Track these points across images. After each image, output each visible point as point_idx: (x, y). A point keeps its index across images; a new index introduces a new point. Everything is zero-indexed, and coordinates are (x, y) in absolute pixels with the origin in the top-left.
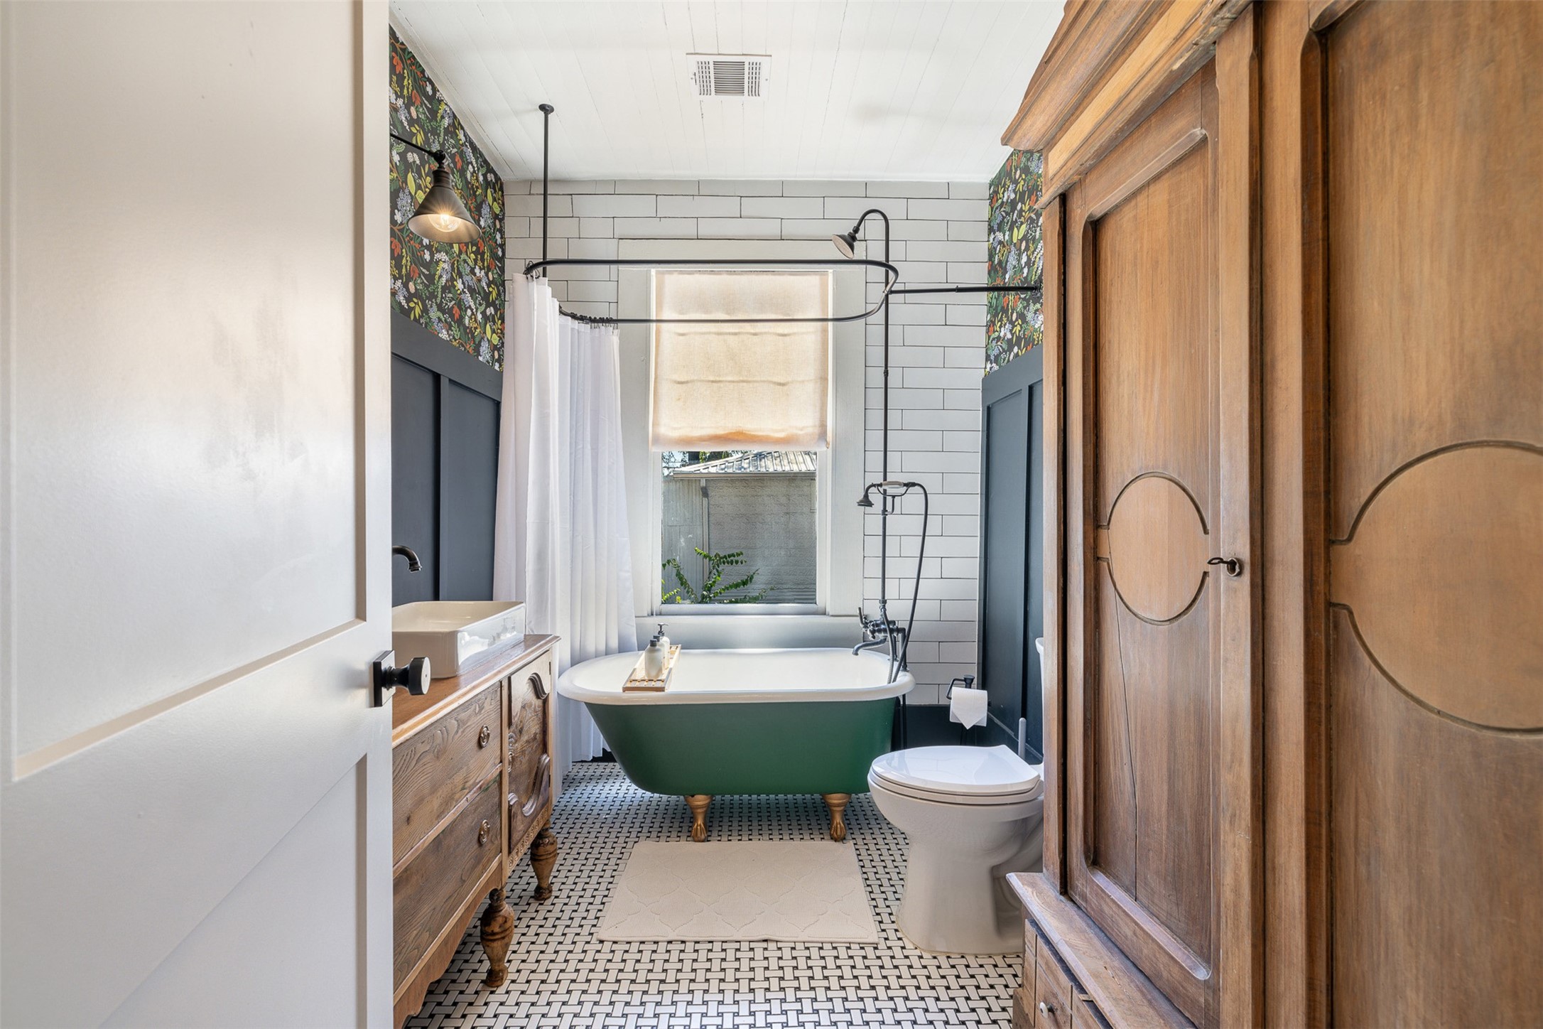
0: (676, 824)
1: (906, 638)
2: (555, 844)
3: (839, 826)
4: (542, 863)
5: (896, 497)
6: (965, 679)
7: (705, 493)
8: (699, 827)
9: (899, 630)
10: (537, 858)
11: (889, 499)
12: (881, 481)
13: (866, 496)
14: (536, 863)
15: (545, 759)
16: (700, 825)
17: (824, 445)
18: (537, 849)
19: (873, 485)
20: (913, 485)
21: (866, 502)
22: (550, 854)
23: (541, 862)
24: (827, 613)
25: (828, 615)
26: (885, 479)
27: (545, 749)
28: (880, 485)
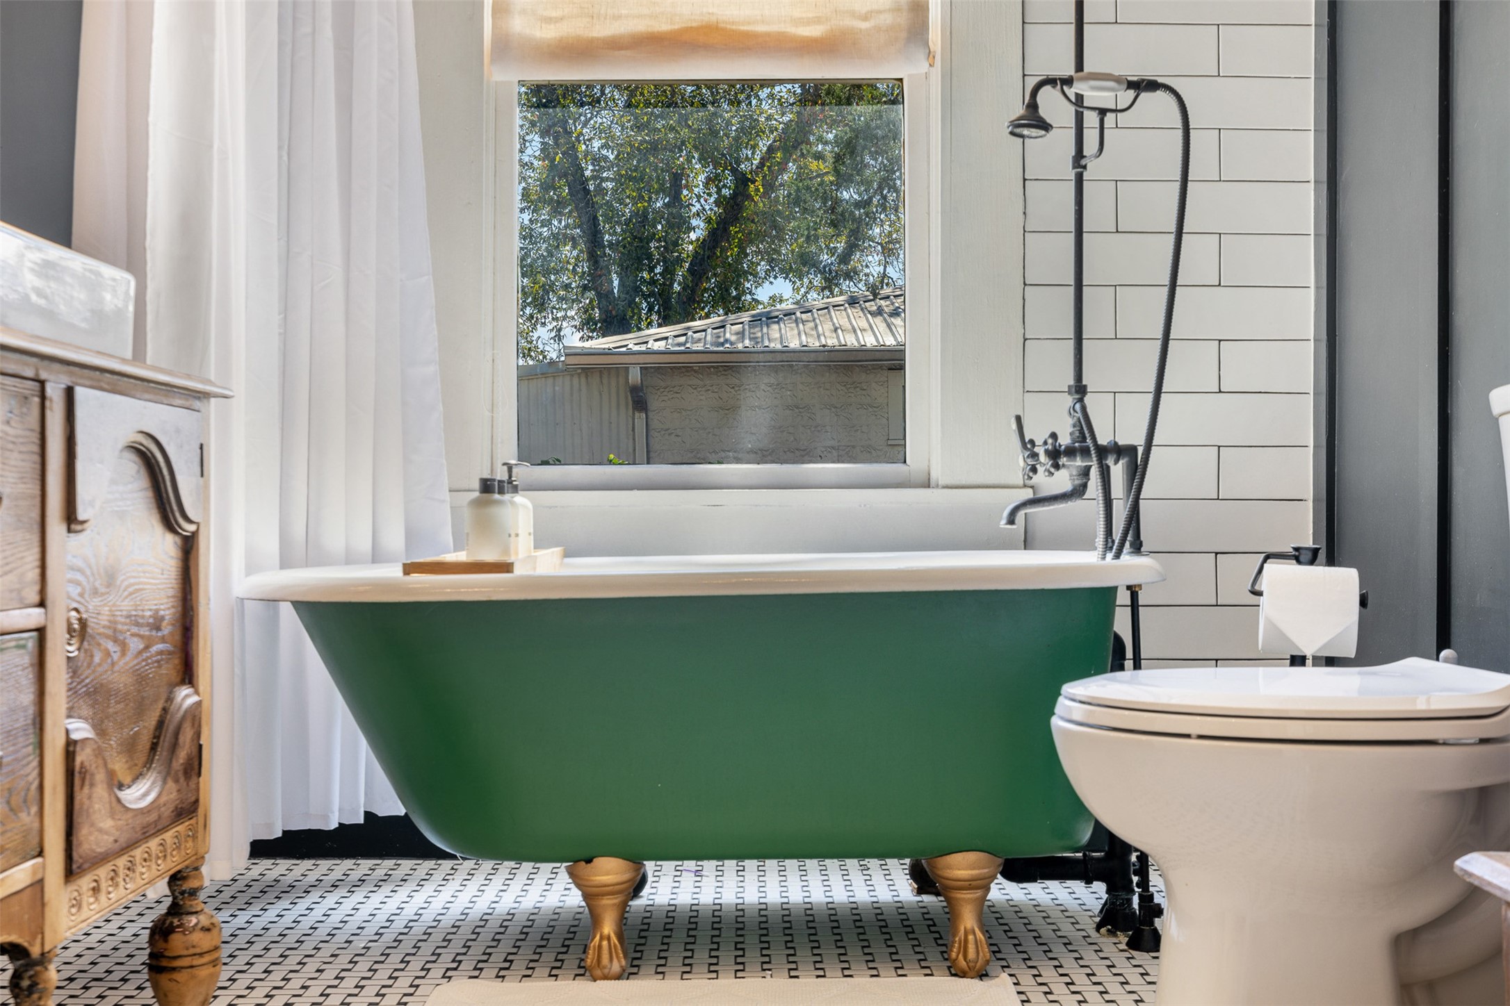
0: (548, 956)
1: (1137, 473)
2: (215, 931)
3: (971, 937)
4: (180, 976)
5: (1108, 114)
6: (1296, 549)
7: (639, 401)
8: (605, 943)
9: (1120, 451)
10: (164, 963)
11: (1091, 119)
12: (1068, 70)
13: (1033, 106)
14: (164, 979)
15: (187, 696)
16: (609, 939)
17: (921, 55)
18: (166, 941)
19: (1051, 81)
20: (1152, 86)
21: (1033, 120)
22: (201, 955)
23: (176, 976)
24: (933, 482)
25: (937, 486)
26: (1079, 66)
27: (187, 674)
28: (1068, 81)
